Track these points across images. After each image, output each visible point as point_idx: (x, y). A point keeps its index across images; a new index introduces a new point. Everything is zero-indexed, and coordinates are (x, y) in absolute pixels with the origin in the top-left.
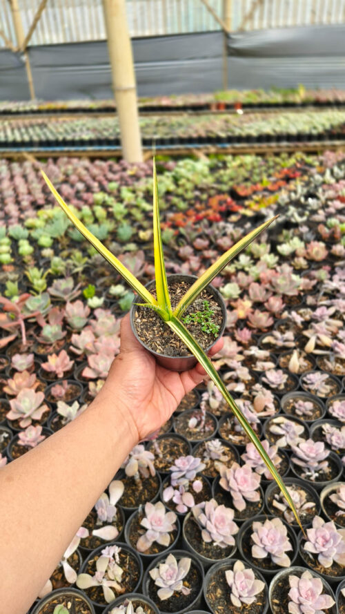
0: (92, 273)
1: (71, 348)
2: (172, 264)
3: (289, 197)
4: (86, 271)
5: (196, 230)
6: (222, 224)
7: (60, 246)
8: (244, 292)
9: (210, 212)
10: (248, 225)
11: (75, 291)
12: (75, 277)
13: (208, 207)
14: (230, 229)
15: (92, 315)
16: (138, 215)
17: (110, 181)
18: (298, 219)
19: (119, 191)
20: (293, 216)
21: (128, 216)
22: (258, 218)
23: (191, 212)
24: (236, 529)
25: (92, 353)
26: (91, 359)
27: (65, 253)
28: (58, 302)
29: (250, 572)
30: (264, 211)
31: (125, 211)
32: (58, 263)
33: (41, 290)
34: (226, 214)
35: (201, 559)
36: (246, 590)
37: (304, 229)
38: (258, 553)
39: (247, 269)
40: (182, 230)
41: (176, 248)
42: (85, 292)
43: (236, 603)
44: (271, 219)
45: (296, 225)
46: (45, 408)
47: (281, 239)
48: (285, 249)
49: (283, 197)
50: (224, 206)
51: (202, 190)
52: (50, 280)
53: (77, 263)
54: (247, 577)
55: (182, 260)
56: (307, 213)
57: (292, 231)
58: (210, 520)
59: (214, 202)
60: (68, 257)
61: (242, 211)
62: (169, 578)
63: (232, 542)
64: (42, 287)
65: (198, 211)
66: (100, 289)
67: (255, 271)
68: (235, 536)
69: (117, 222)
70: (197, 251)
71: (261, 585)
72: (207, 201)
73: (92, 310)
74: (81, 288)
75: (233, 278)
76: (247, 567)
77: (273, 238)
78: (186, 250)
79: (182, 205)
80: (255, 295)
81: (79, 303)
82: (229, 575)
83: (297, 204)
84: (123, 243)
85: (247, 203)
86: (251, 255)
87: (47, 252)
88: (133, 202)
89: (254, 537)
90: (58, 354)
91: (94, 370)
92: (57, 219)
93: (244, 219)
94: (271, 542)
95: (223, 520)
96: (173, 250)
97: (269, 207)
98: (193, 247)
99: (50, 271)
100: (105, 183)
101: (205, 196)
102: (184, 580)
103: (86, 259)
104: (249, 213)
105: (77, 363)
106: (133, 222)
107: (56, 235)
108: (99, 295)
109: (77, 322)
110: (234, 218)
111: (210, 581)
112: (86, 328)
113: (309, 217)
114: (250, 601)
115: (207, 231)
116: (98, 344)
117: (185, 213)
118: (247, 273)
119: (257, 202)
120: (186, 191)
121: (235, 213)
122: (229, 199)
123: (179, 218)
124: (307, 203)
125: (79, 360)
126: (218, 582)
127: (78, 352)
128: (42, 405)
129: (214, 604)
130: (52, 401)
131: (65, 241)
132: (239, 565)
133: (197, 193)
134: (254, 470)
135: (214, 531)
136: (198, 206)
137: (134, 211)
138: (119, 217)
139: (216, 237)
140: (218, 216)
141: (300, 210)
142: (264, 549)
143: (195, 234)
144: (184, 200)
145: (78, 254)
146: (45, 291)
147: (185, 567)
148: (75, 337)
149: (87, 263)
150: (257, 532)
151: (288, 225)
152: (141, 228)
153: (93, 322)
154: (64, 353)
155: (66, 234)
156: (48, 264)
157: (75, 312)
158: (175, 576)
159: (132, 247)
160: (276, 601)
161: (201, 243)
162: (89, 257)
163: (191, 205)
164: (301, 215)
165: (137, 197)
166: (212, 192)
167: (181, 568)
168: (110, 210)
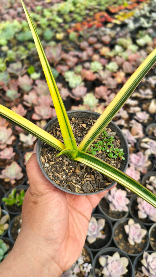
0: (32, 59)
1: (25, 103)
2: (77, 53)
3: (140, 12)
4: (28, 58)
5: (89, 32)
6: (103, 29)
7: (11, 45)
8: (120, 68)
9: (96, 22)
10: (118, 29)
11: (23, 70)
12: (22, 61)
13: (94, 19)
14: (108, 31)
15: (34, 83)
16: (55, 25)
17: (36, 6)
18: (146, 25)
19: (42, 12)
20: (143, 23)
21: (49, 26)
22: (124, 25)
23: (85, 22)
24: (128, 201)
25: (36, 105)
26: (36, 109)
27: (15, 48)
28: (14, 77)
29: (138, 225)
30: (127, 21)
31: (47, 23)
32: (11, 54)
33: (3, 70)
34: (105, 23)
35: (110, 219)
36: (136, 235)
37: (151, 31)
38: (142, 215)
39: (120, 54)
40: (81, 33)
41: (78, 43)
42: (29, 70)
43: (132, 243)
44: (132, 26)
45: (146, 29)
46: (13, 138)
47: (138, 36)
48: (141, 42)
49: (137, 12)
50: (103, 19)
51: (90, 10)
52: (8, 64)
53: (22, 54)
54: (136, 228)
55: (82, 50)
56: (151, 22)
57: (144, 32)
58: (113, 198)
59: (98, 16)
60: (17, 50)
61: (114, 21)
62: (93, 230)
63: (126, 209)
64: (3, 68)
65: (88, 22)
66: (37, 69)
67: (125, 55)
68: (128, 205)
69: (43, 30)
70: (91, 45)
71: (144, 232)
72: (93, 16)
73: (34, 81)
74: (26, 68)
75: (113, 59)
76: (136, 222)
77: (134, 36)
78: (84, 44)
79: (80, 19)
80: (127, 69)
81: (26, 77)
82: (127, 228)
83: (145, 16)
84: (47, 41)
85: (116, 16)
86: (122, 46)
87: (5, 48)
88: (51, 18)
89: (139, 207)
90: (17, 106)
91: (39, 115)
92: (9, 29)
93: (116, 25)
94: (149, 209)
95: (121, 198)
96: (76, 45)
97: (129, 18)
98: (88, 42)
99: (7, 59)
100: (34, 8)
101: (92, 13)
102: (101, 231)
103: (27, 52)
104: (118, 22)
105: (29, 112)
106: (53, 29)
107: (9, 38)
108: (37, 72)
109: (26, 88)
110: (110, 25)
111: (115, 230)
112: (32, 91)
113: (153, 24)
114: (139, 241)
115: (95, 33)
116: (40, 100)
117: (82, 23)
118: (121, 57)
119: (122, 16)
120: (81, 10)
121: (110, 22)
122: (106, 14)
123: (78, 26)
124: (151, 16)
125: (29, 109)
126: (120, 231)
127: (29, 105)
128: (11, 136)
129: (118, 242)
130: (17, 133)
131: (14, 42)
132: (131, 221)
133: (87, 12)
134: (136, 169)
135: (116, 204)
136: (89, 19)
137: (52, 23)
138: (44, 27)
139: (101, 36)
140: (100, 24)
141: (147, 20)
142: (145, 212)
143: (89, 35)
144: (81, 15)
145: (22, 48)
146: (6, 70)
147: (101, 225)
148: (26, 97)
149: (28, 54)
150: (141, 203)
151: (141, 28)
152: (57, 32)
153: (35, 87)
154: (20, 106)
155: (15, 38)
156: (5, 55)
157: (24, 82)
158: (96, 229)
159: (53, 43)
160: (152, 239)
161: (93, 40)
162: (29, 50)
163: (85, 19)
164: (148, 22)
165: (53, 15)
166: (96, 11)
167: (100, 225)
168: (39, 23)
